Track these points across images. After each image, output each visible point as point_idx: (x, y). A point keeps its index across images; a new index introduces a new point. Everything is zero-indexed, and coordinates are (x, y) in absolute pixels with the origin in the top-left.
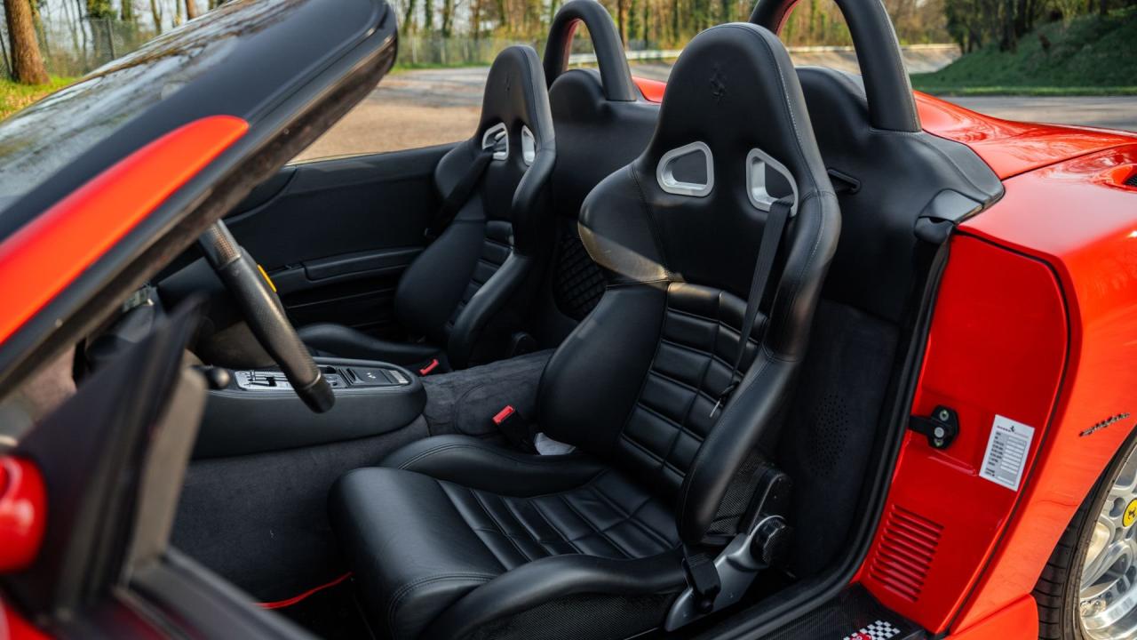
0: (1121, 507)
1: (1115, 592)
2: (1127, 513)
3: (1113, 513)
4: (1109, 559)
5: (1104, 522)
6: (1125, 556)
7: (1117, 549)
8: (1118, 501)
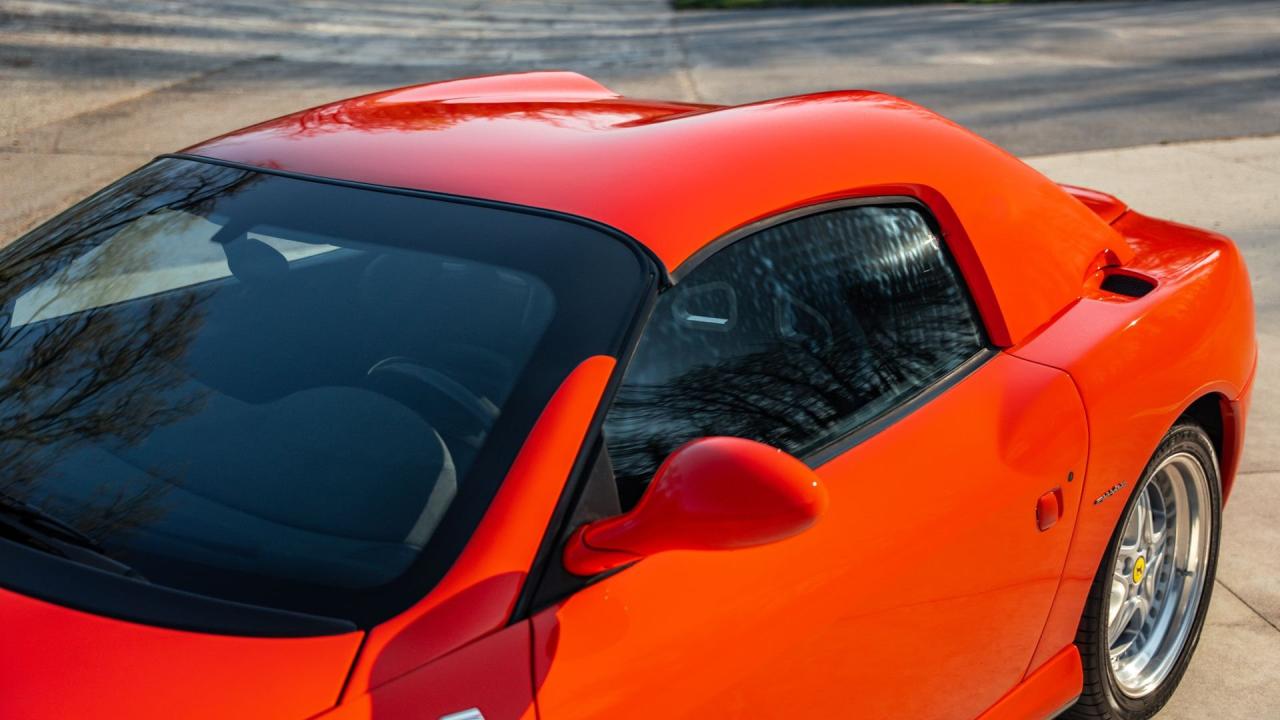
0: (1131, 565)
1: (1135, 649)
2: (1136, 571)
3: (1125, 571)
4: (1126, 615)
5: (1120, 580)
6: (1138, 610)
7: (1132, 605)
8: (1127, 560)
